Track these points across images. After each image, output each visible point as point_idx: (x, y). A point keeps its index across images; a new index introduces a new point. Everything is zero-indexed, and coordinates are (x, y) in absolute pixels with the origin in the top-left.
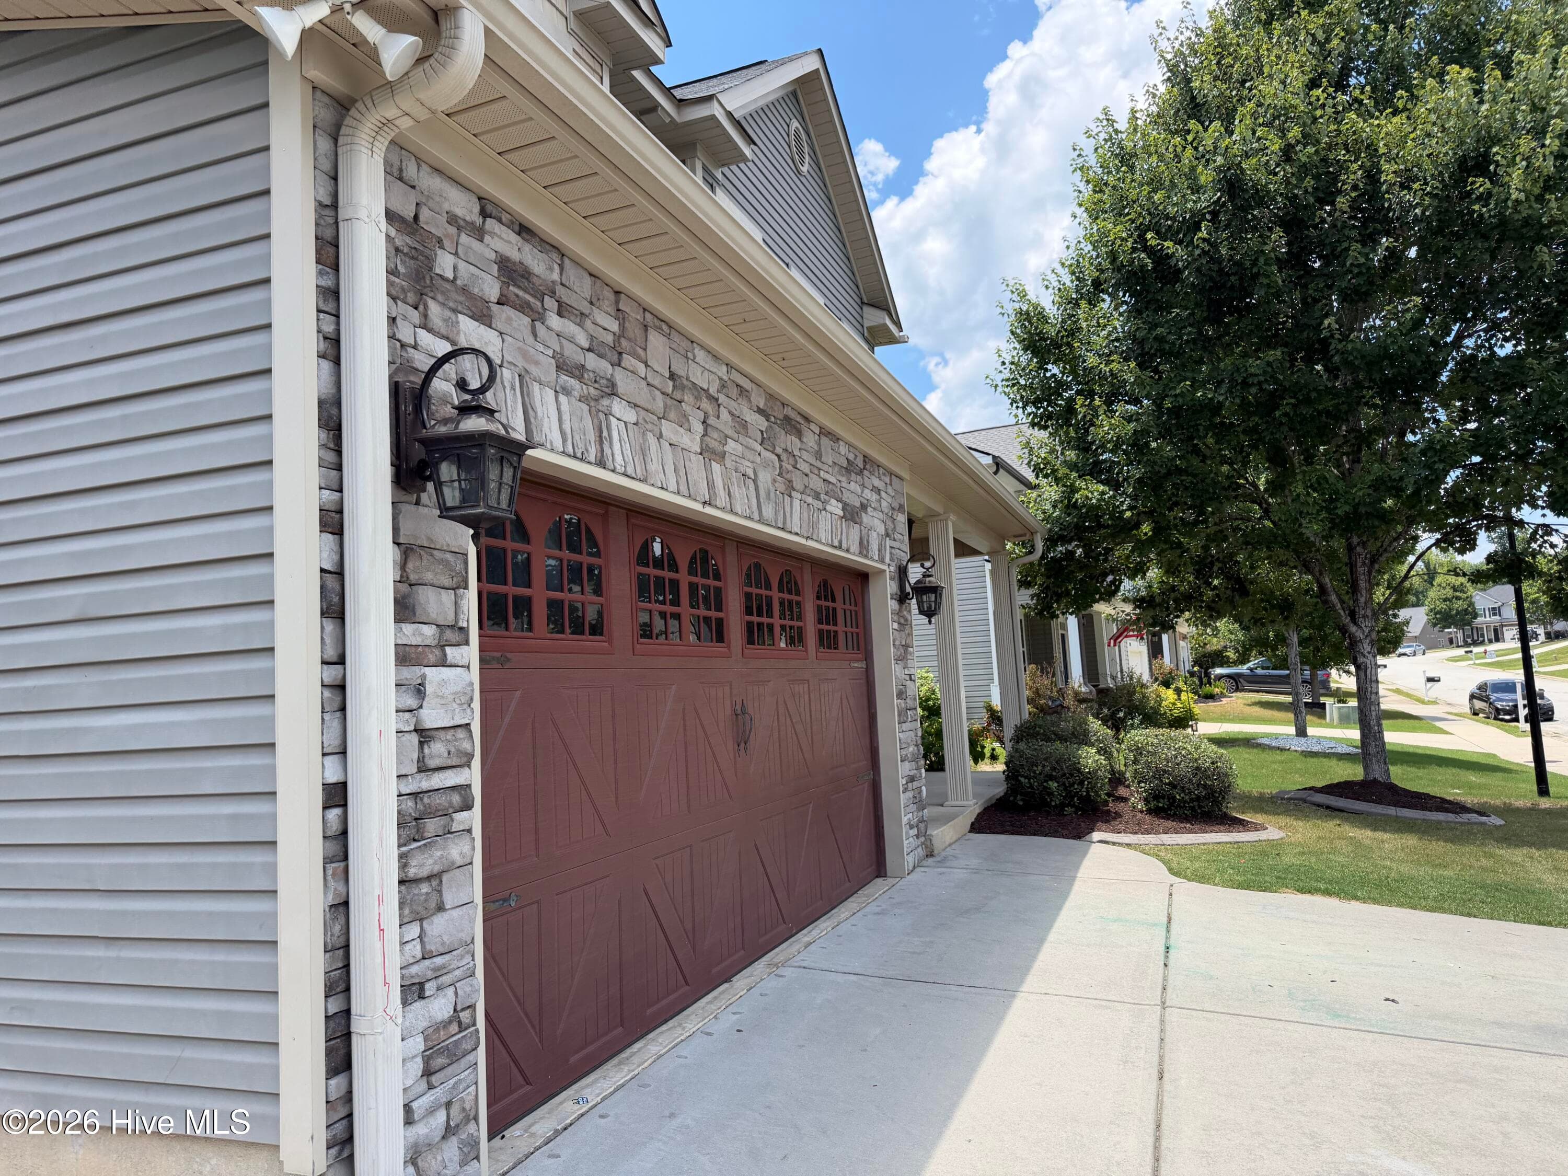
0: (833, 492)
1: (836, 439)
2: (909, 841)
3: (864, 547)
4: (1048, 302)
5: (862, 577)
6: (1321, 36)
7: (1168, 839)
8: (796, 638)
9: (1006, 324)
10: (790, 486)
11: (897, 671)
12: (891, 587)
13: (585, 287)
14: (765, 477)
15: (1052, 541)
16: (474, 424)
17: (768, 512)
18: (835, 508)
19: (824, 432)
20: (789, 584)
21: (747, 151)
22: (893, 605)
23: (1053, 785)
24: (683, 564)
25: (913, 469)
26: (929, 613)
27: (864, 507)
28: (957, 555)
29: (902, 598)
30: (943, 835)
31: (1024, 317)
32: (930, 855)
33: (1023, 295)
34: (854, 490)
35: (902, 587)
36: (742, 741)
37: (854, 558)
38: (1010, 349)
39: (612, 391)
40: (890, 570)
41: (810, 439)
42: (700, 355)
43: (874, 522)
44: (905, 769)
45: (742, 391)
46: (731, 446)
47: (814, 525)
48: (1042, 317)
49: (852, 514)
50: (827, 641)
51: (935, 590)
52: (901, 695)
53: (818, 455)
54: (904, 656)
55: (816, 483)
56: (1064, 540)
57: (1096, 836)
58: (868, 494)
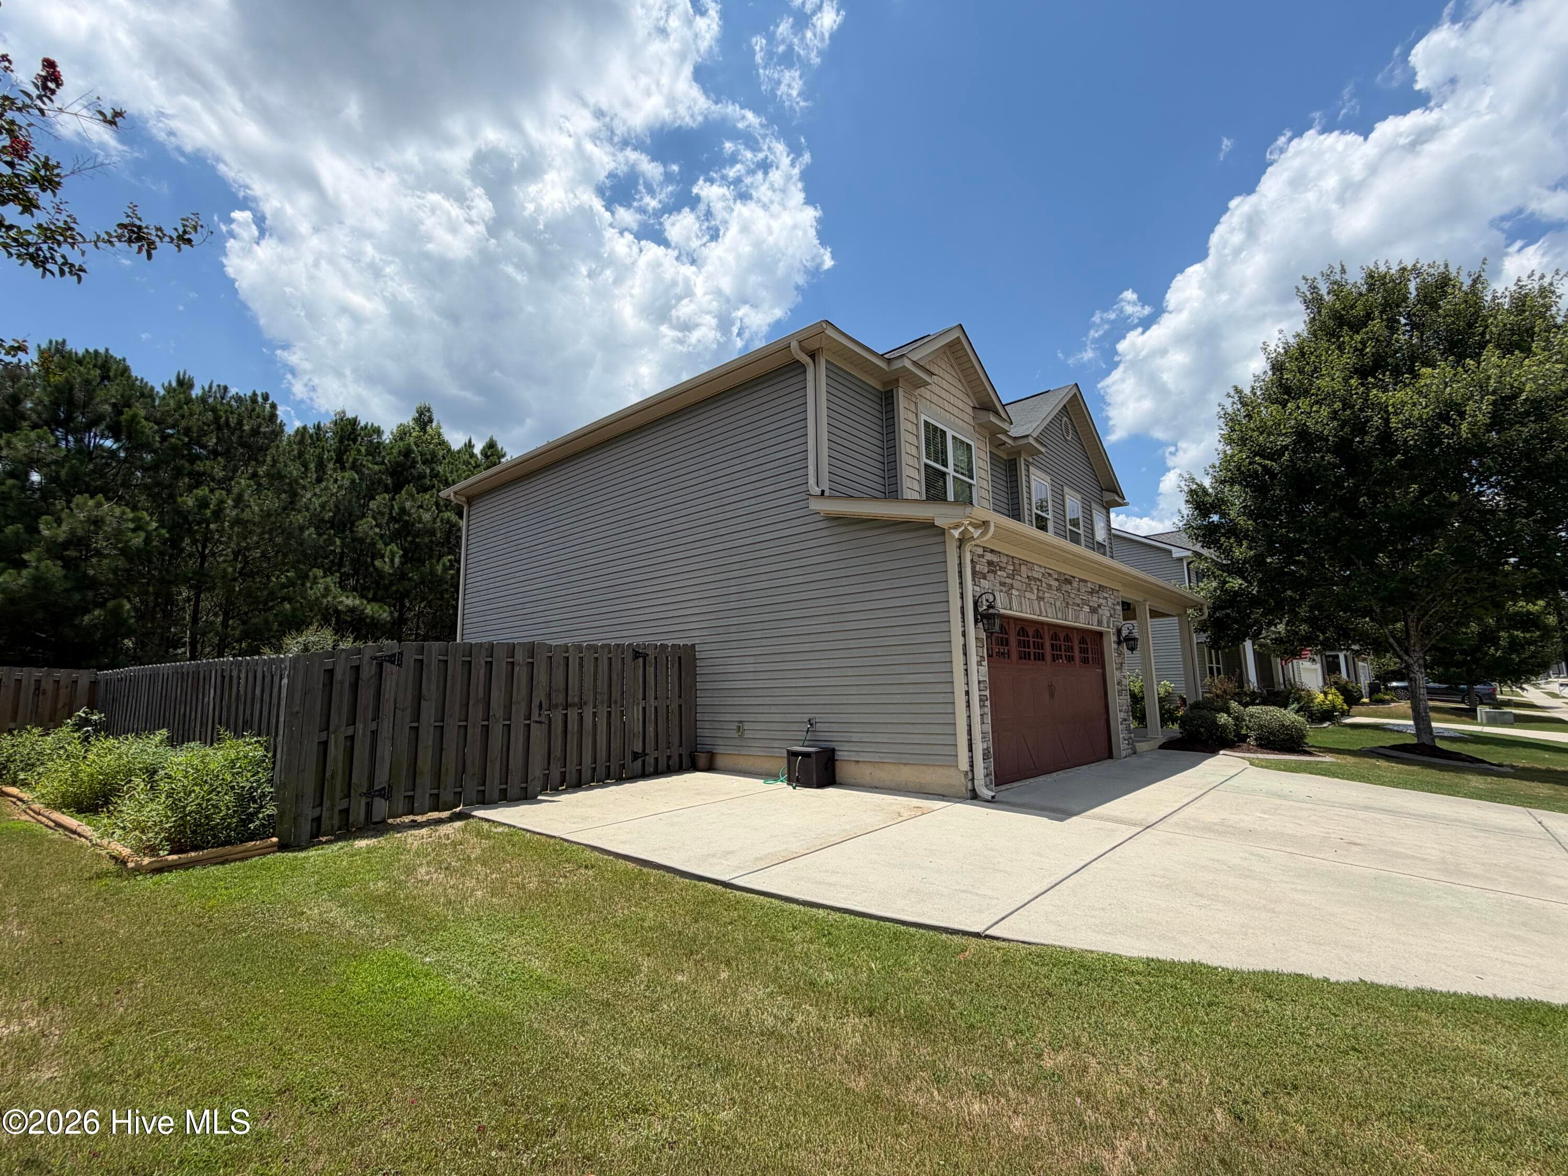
0: (1085, 603)
1: (1086, 581)
2: (1124, 745)
3: (1100, 623)
4: (1207, 482)
5: (1101, 634)
6: (1359, 346)
7: (1260, 756)
8: (1070, 659)
9: (1183, 497)
10: (1068, 604)
11: (1117, 674)
12: (1114, 638)
13: (1004, 559)
14: (1058, 604)
15: (1215, 608)
16: (991, 611)
17: (1060, 615)
18: (1087, 609)
19: (1081, 580)
20: (1067, 638)
21: (1043, 450)
22: (1114, 646)
23: (1202, 730)
24: (1031, 634)
25: (1124, 585)
26: (1132, 649)
27: (1099, 606)
28: (1151, 617)
29: (1119, 643)
30: (1142, 746)
31: (1192, 492)
32: (1135, 753)
33: (1193, 480)
34: (1094, 601)
35: (1119, 637)
36: (1052, 695)
37: (1096, 628)
38: (1186, 510)
39: (1012, 587)
40: (1112, 631)
41: (1075, 584)
42: (1036, 568)
43: (1105, 612)
44: (1121, 715)
45: (1050, 575)
46: (1046, 595)
47: (1077, 617)
48: (1204, 491)
49: (1094, 610)
50: (1085, 661)
51: (1135, 639)
52: (1119, 683)
53: (1079, 590)
54: (1120, 667)
55: (1078, 601)
56: (1221, 608)
57: (1221, 752)
58: (1101, 601)
